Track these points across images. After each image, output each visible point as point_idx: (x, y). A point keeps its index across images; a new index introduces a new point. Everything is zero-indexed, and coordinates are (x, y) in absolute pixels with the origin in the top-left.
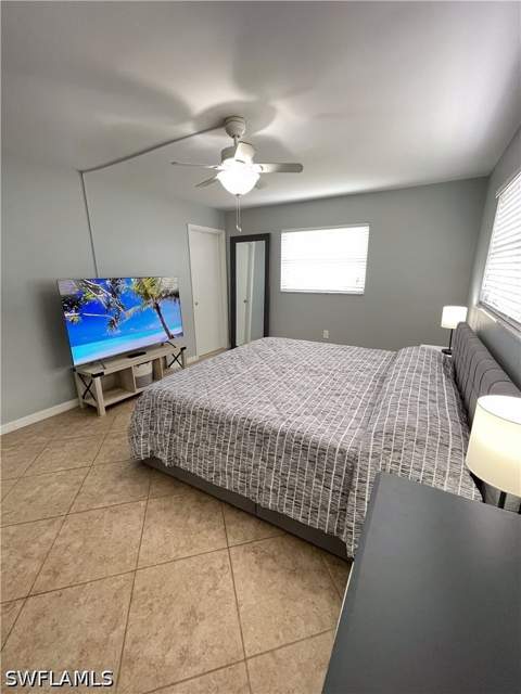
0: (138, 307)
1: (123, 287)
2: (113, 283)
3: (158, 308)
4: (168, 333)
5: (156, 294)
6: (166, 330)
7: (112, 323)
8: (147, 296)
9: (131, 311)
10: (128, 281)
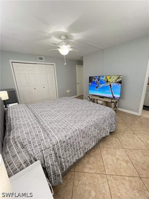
0: (104, 84)
1: (101, 78)
2: (99, 77)
3: (111, 86)
4: (113, 95)
5: (111, 81)
6: (112, 94)
7: (97, 87)
8: (107, 81)
9: (102, 85)
10: (103, 77)
